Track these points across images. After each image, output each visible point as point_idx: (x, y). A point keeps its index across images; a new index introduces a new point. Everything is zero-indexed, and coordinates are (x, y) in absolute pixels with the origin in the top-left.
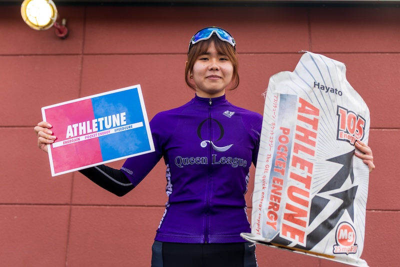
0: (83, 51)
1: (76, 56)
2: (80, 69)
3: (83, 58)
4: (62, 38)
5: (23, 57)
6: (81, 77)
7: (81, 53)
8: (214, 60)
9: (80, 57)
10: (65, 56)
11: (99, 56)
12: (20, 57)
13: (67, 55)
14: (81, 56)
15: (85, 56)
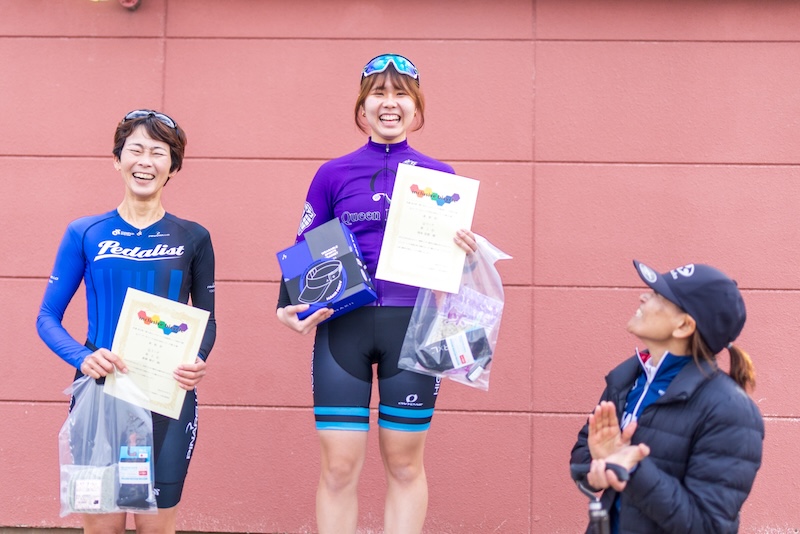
0: (165, 33)
1: (154, 40)
2: (162, 61)
3: (165, 43)
4: (130, 10)
5: (66, 39)
6: (164, 76)
7: (162, 35)
8: (390, 95)
9: (161, 42)
10: (136, 40)
11: (192, 40)
12: (62, 39)
13: (139, 37)
14: (163, 40)
15: (169, 40)
